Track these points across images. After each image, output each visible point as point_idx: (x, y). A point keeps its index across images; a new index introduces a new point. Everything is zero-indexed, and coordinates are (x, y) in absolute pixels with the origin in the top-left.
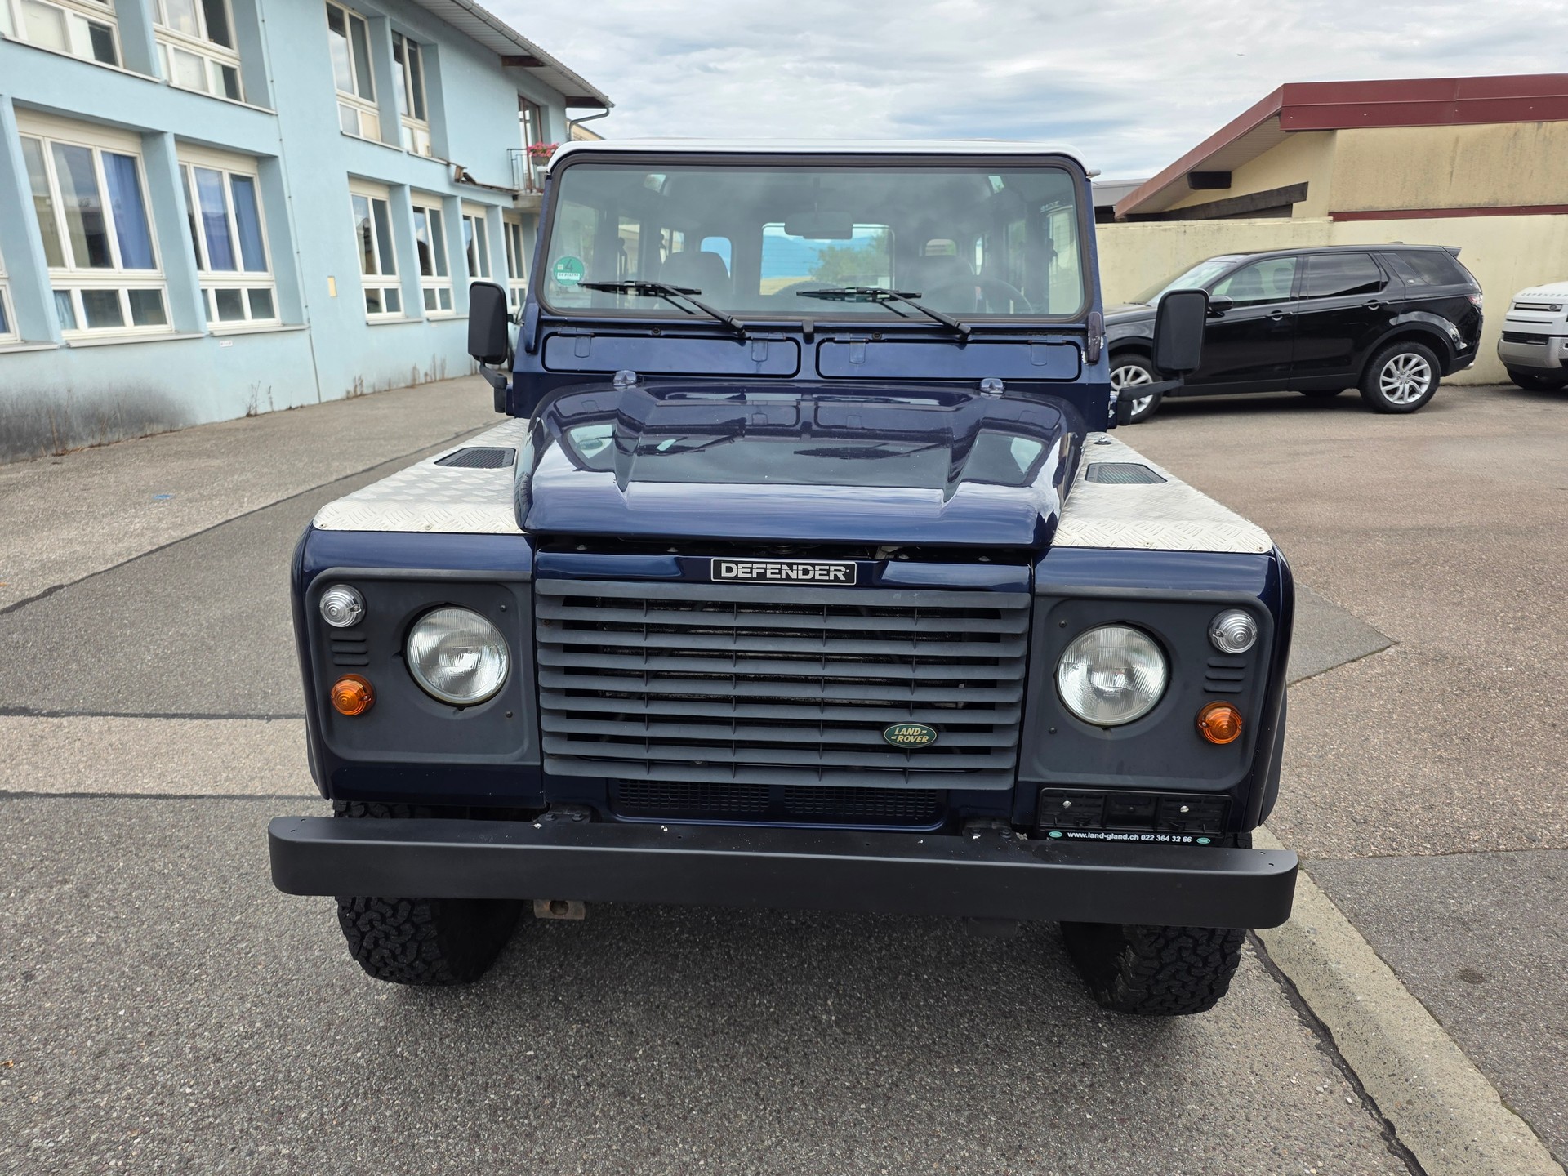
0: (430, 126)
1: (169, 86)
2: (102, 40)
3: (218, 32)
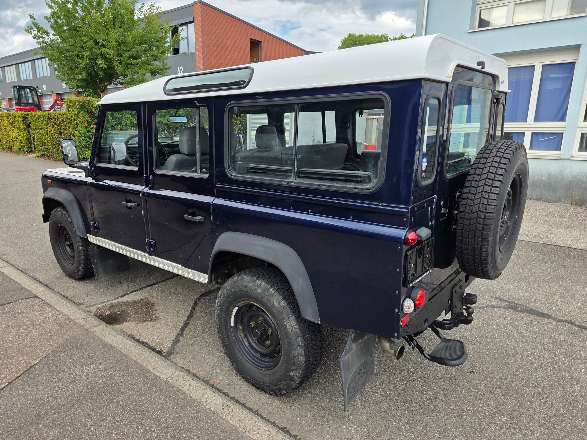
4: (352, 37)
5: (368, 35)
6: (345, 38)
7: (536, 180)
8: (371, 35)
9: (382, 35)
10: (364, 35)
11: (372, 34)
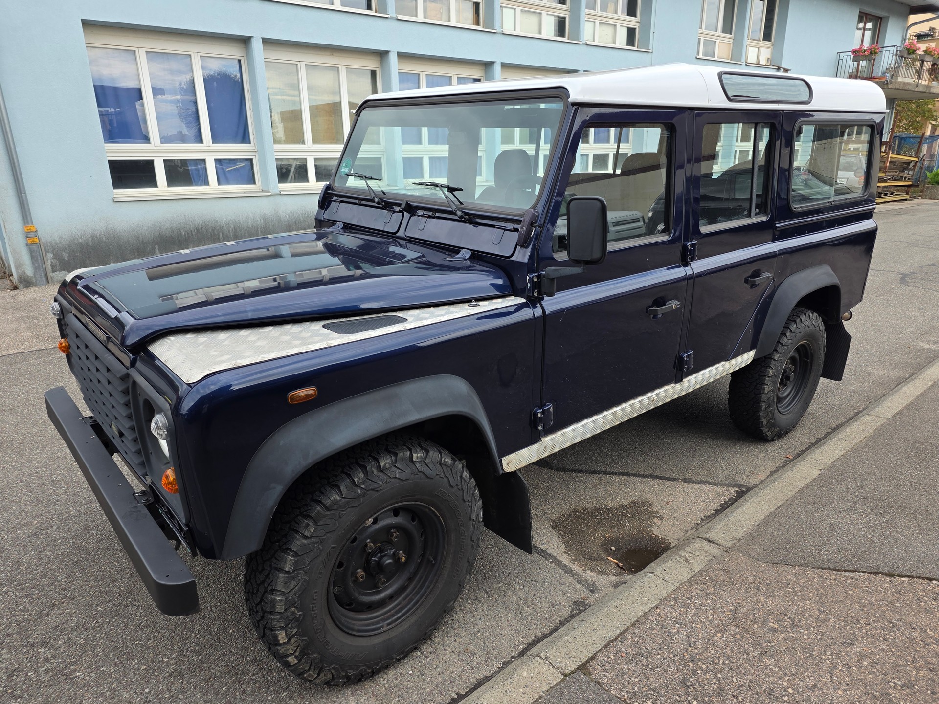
0: (773, 45)
1: (587, 45)
2: (560, 27)
3: (631, 11)
7: (250, 226)
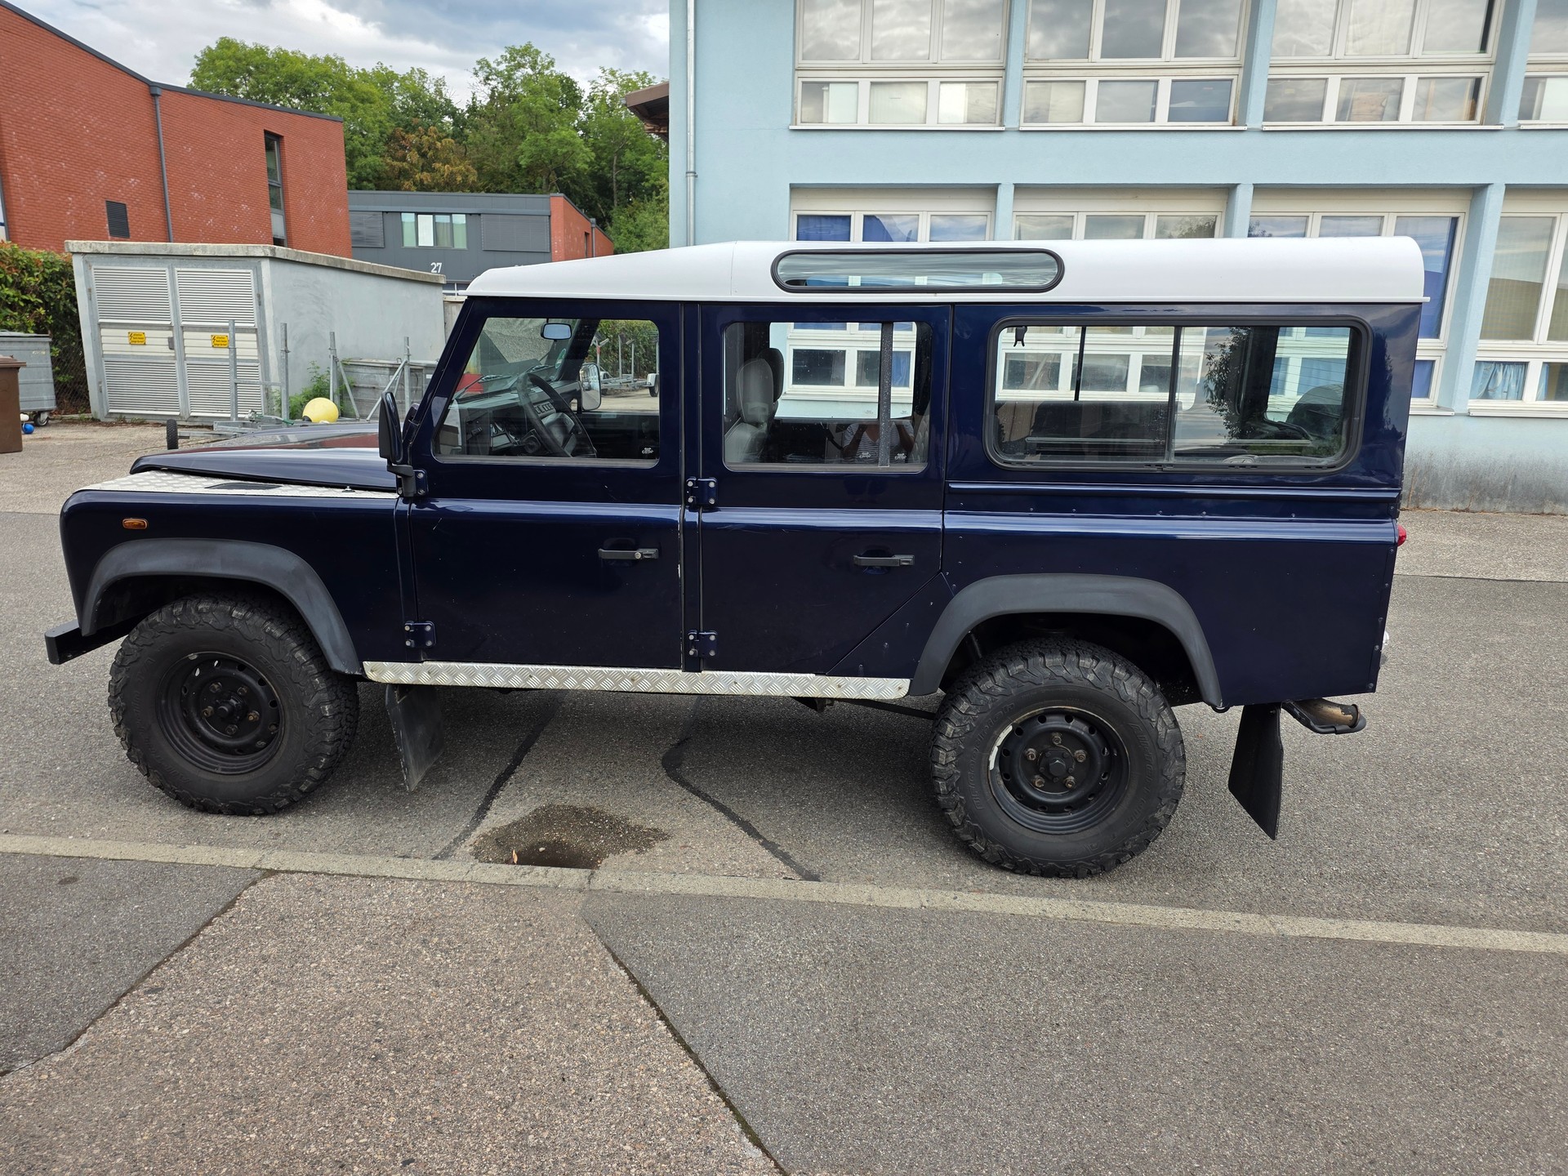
4: (233, 49)
5: (286, 53)
6: (209, 48)
8: (293, 53)
9: (328, 59)
10: (272, 49)
11: (295, 49)
